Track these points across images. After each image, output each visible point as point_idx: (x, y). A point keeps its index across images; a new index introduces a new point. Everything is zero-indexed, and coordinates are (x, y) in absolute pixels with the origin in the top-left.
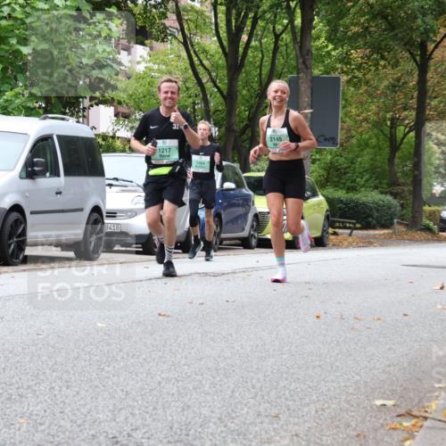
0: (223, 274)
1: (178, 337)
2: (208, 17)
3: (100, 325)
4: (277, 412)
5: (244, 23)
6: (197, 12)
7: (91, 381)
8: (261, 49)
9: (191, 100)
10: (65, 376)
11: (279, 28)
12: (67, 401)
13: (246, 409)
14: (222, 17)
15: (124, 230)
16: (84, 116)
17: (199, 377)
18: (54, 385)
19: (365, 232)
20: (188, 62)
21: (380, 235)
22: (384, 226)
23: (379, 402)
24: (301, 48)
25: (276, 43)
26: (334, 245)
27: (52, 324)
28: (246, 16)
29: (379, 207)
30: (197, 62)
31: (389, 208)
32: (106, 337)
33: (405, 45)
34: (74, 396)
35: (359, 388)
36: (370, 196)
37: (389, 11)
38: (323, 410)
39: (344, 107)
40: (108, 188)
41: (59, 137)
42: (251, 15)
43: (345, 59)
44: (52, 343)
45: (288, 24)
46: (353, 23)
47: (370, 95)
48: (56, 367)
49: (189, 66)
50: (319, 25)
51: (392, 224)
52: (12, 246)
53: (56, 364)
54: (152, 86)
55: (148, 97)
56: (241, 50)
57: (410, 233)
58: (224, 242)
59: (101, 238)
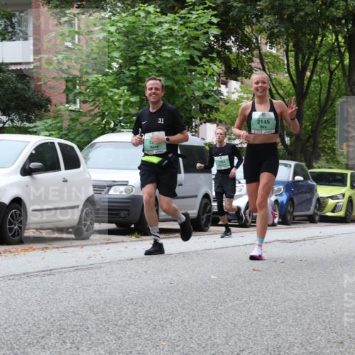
0: (297, 241)
1: (268, 285)
2: (282, 60)
3: (213, 277)
4: (342, 339)
5: (307, 64)
6: (274, 56)
7: (210, 316)
8: (320, 81)
10: (191, 313)
11: (334, 66)
12: (194, 330)
13: (319, 337)
14: (292, 59)
16: (196, 132)
17: (285, 315)
18: (184, 318)
24: (349, 80)
25: (331, 77)
27: (180, 276)
28: (309, 59)
30: (274, 92)
32: (217, 286)
34: (199, 327)
42: (313, 58)
44: (181, 289)
45: (339, 63)
48: (185, 306)
56: (306, 82)
58: (296, 218)
59: (210, 216)
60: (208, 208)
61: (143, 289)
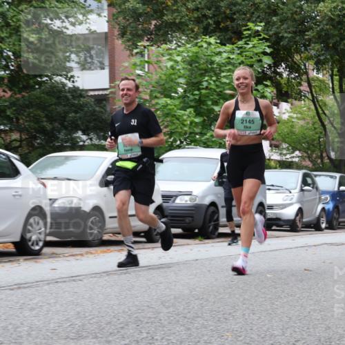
0: (342, 244)
2: (327, 84)
3: (268, 276)
6: (320, 81)
7: (267, 310)
9: (317, 136)
10: (251, 307)
12: (254, 322)
14: (336, 83)
15: (278, 216)
18: (245, 312)
20: (315, 111)
30: (321, 112)
32: (273, 284)
34: (258, 320)
40: (267, 191)
44: (241, 286)
48: (245, 301)
49: (315, 114)
52: (211, 227)
54: (293, 128)
55: (290, 134)
58: (341, 224)
61: (208, 286)
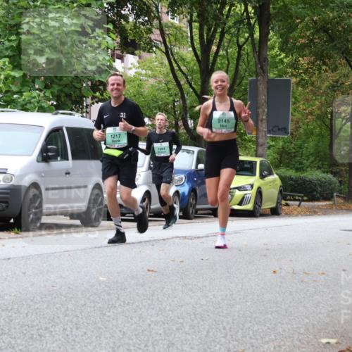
0: (198, 238)
1: (163, 288)
2: (185, 32)
3: (101, 278)
4: (243, 348)
5: (213, 36)
6: (176, 28)
7: (95, 323)
8: (227, 57)
9: (171, 98)
10: (75, 320)
11: (242, 40)
12: (77, 340)
13: (218, 346)
14: (196, 31)
16: (87, 112)
17: (182, 321)
18: (65, 327)
19: (311, 204)
20: (169, 67)
21: (323, 206)
22: (326, 199)
23: (324, 341)
24: (259, 56)
25: (239, 53)
26: (286, 214)
27: (64, 278)
28: (215, 31)
29: (321, 184)
30: (176, 68)
31: (330, 184)
32: (106, 289)
33: (343, 53)
34: (82, 336)
35: (308, 329)
36: (315, 175)
37: (329, 26)
38: (279, 346)
39: (294, 103)
41: (67, 128)
42: (219, 30)
43: (294, 65)
44: (64, 293)
45: (249, 37)
46: (300, 36)
47: (314, 94)
48: (68, 312)
49: (170, 71)
50: (273, 38)
51: (332, 197)
52: (31, 216)
53: (67, 310)
54: (140, 88)
55: (137, 96)
56: (211, 58)
57: (347, 204)
58: (199, 212)
59: (101, 209)
60: (100, 200)
61: (20, 293)
